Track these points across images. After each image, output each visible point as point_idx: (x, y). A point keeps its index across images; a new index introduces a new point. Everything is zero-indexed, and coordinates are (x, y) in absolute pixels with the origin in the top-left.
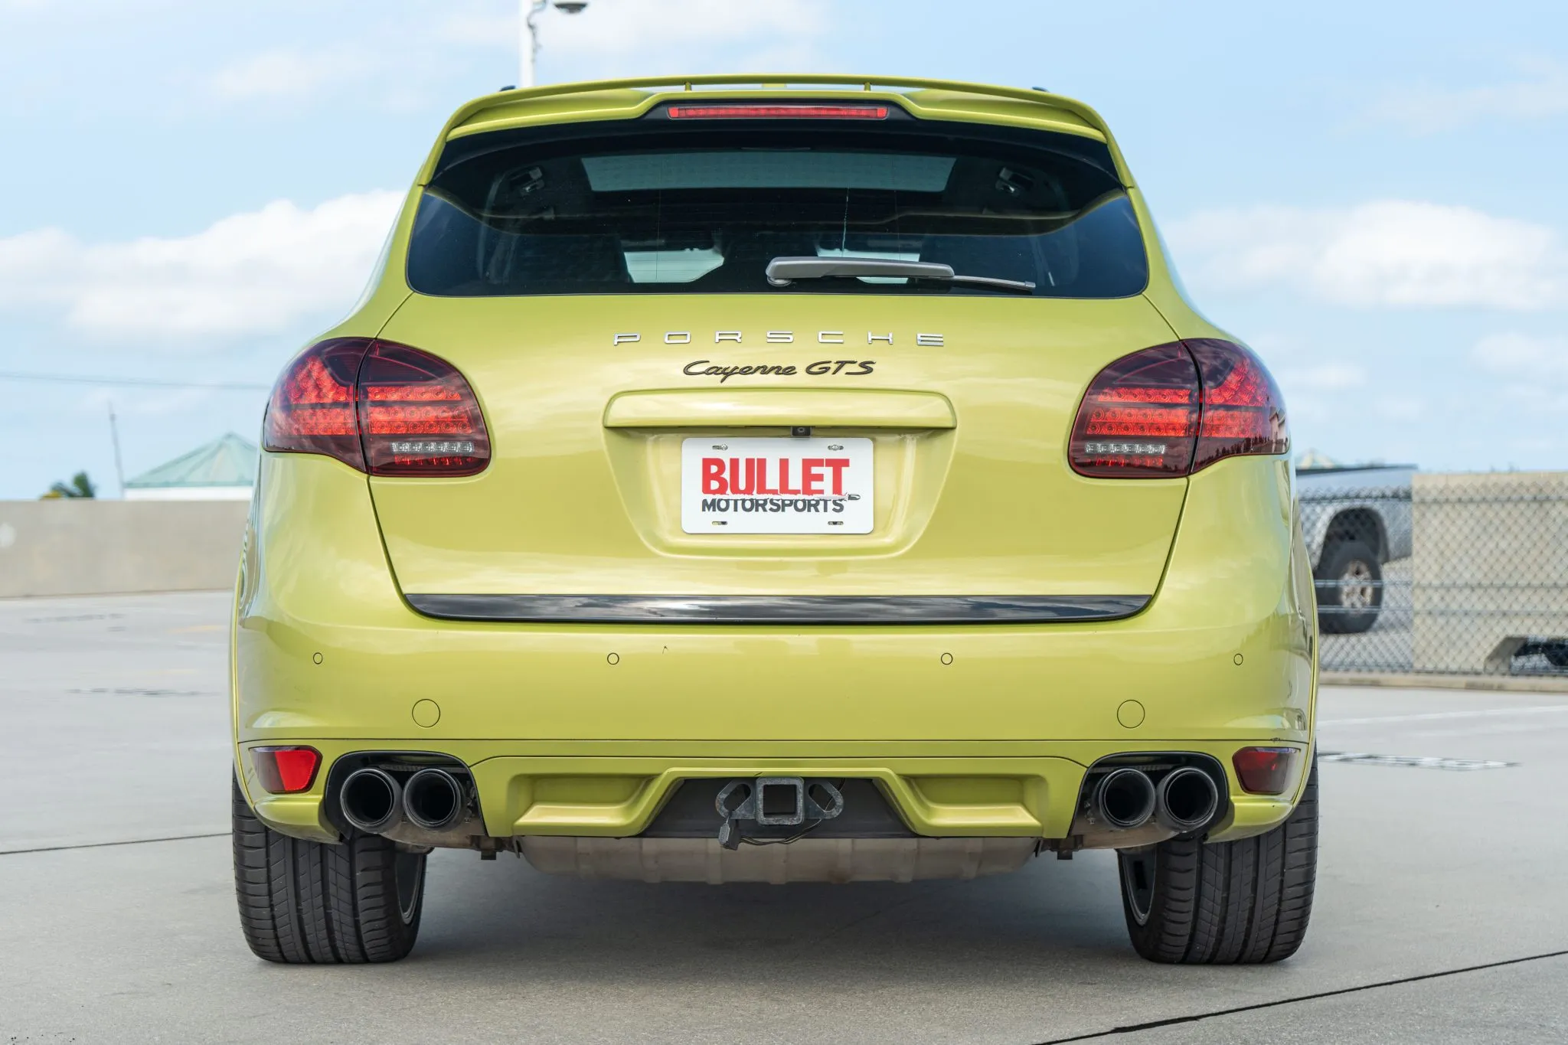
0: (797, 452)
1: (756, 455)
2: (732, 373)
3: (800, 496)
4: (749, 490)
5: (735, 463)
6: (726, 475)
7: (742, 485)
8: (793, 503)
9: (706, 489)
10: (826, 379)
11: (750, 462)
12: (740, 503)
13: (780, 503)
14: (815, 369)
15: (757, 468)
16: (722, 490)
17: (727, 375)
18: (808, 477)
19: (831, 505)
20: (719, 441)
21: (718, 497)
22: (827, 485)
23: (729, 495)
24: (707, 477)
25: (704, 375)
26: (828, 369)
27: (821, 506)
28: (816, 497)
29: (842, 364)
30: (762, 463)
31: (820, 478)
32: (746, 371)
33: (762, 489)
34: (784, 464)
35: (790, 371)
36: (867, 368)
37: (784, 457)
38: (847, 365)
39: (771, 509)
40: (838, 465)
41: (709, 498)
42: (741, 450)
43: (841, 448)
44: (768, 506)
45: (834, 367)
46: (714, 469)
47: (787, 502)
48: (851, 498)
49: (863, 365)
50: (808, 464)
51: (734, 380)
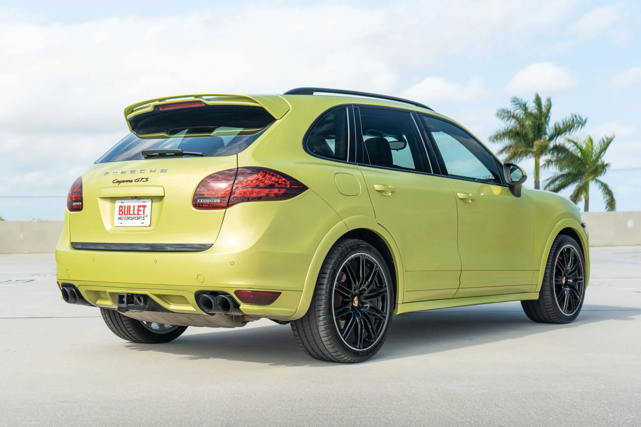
0: (136, 203)
1: (129, 204)
2: (121, 182)
3: (137, 216)
4: (127, 215)
5: (125, 206)
6: (123, 210)
7: (126, 213)
8: (135, 217)
9: (119, 214)
10: (138, 183)
11: (128, 206)
12: (125, 218)
13: (133, 218)
14: (136, 181)
15: (129, 207)
16: (122, 215)
17: (120, 183)
18: (139, 210)
19: (142, 218)
20: (122, 201)
21: (121, 216)
22: (141, 213)
23: (123, 216)
24: (120, 211)
25: (116, 183)
26: (139, 180)
27: (140, 219)
28: (139, 216)
29: (142, 179)
30: (130, 206)
31: (140, 211)
32: (123, 182)
33: (130, 214)
34: (134, 206)
35: (131, 181)
36: (147, 179)
37: (134, 205)
38: (143, 179)
39: (131, 220)
40: (144, 207)
41: (120, 216)
42: (126, 203)
43: (145, 202)
44: (131, 219)
45: (140, 179)
46: (121, 208)
47: (134, 217)
48: (146, 216)
49: (146, 179)
50: (139, 206)
51: (121, 184)
